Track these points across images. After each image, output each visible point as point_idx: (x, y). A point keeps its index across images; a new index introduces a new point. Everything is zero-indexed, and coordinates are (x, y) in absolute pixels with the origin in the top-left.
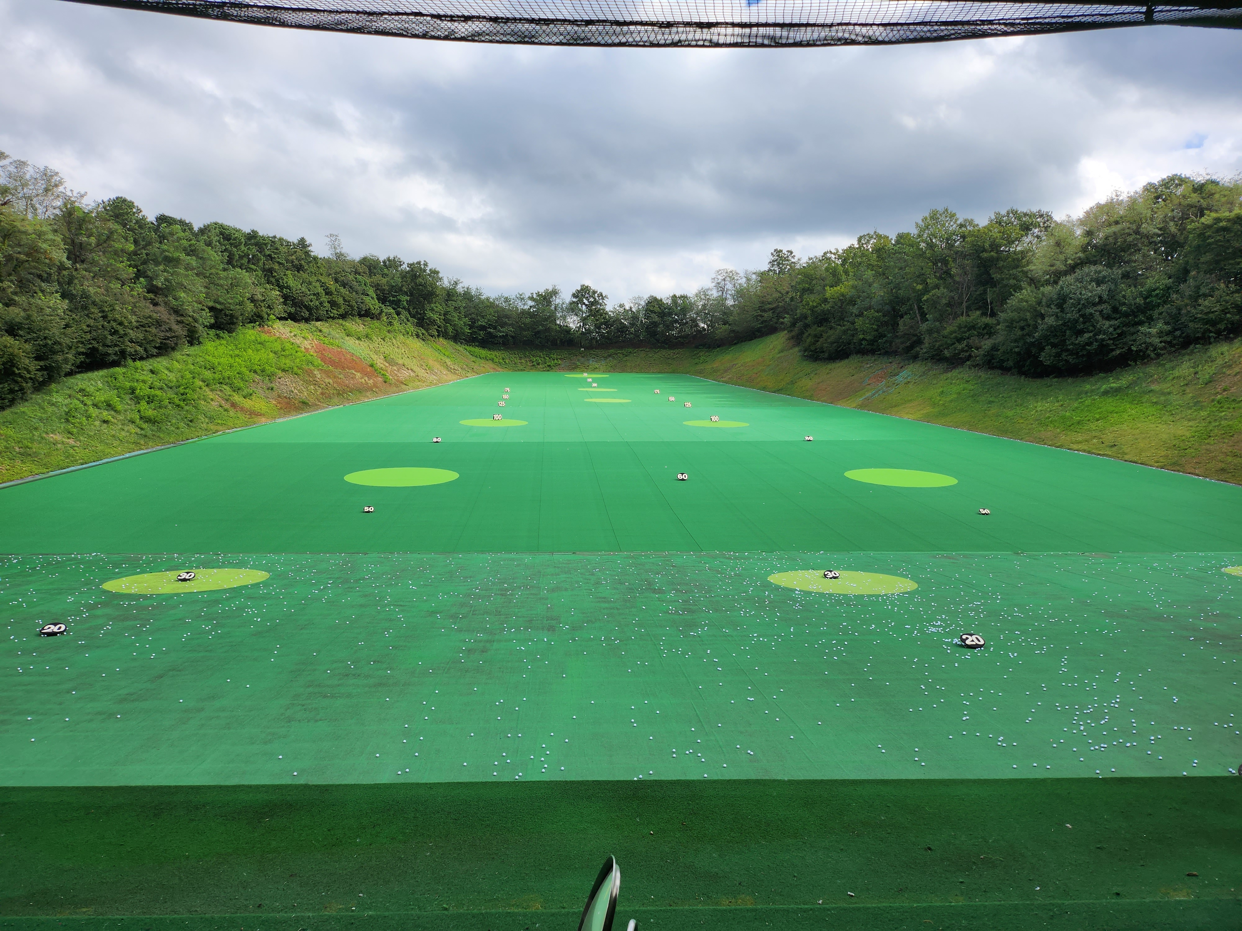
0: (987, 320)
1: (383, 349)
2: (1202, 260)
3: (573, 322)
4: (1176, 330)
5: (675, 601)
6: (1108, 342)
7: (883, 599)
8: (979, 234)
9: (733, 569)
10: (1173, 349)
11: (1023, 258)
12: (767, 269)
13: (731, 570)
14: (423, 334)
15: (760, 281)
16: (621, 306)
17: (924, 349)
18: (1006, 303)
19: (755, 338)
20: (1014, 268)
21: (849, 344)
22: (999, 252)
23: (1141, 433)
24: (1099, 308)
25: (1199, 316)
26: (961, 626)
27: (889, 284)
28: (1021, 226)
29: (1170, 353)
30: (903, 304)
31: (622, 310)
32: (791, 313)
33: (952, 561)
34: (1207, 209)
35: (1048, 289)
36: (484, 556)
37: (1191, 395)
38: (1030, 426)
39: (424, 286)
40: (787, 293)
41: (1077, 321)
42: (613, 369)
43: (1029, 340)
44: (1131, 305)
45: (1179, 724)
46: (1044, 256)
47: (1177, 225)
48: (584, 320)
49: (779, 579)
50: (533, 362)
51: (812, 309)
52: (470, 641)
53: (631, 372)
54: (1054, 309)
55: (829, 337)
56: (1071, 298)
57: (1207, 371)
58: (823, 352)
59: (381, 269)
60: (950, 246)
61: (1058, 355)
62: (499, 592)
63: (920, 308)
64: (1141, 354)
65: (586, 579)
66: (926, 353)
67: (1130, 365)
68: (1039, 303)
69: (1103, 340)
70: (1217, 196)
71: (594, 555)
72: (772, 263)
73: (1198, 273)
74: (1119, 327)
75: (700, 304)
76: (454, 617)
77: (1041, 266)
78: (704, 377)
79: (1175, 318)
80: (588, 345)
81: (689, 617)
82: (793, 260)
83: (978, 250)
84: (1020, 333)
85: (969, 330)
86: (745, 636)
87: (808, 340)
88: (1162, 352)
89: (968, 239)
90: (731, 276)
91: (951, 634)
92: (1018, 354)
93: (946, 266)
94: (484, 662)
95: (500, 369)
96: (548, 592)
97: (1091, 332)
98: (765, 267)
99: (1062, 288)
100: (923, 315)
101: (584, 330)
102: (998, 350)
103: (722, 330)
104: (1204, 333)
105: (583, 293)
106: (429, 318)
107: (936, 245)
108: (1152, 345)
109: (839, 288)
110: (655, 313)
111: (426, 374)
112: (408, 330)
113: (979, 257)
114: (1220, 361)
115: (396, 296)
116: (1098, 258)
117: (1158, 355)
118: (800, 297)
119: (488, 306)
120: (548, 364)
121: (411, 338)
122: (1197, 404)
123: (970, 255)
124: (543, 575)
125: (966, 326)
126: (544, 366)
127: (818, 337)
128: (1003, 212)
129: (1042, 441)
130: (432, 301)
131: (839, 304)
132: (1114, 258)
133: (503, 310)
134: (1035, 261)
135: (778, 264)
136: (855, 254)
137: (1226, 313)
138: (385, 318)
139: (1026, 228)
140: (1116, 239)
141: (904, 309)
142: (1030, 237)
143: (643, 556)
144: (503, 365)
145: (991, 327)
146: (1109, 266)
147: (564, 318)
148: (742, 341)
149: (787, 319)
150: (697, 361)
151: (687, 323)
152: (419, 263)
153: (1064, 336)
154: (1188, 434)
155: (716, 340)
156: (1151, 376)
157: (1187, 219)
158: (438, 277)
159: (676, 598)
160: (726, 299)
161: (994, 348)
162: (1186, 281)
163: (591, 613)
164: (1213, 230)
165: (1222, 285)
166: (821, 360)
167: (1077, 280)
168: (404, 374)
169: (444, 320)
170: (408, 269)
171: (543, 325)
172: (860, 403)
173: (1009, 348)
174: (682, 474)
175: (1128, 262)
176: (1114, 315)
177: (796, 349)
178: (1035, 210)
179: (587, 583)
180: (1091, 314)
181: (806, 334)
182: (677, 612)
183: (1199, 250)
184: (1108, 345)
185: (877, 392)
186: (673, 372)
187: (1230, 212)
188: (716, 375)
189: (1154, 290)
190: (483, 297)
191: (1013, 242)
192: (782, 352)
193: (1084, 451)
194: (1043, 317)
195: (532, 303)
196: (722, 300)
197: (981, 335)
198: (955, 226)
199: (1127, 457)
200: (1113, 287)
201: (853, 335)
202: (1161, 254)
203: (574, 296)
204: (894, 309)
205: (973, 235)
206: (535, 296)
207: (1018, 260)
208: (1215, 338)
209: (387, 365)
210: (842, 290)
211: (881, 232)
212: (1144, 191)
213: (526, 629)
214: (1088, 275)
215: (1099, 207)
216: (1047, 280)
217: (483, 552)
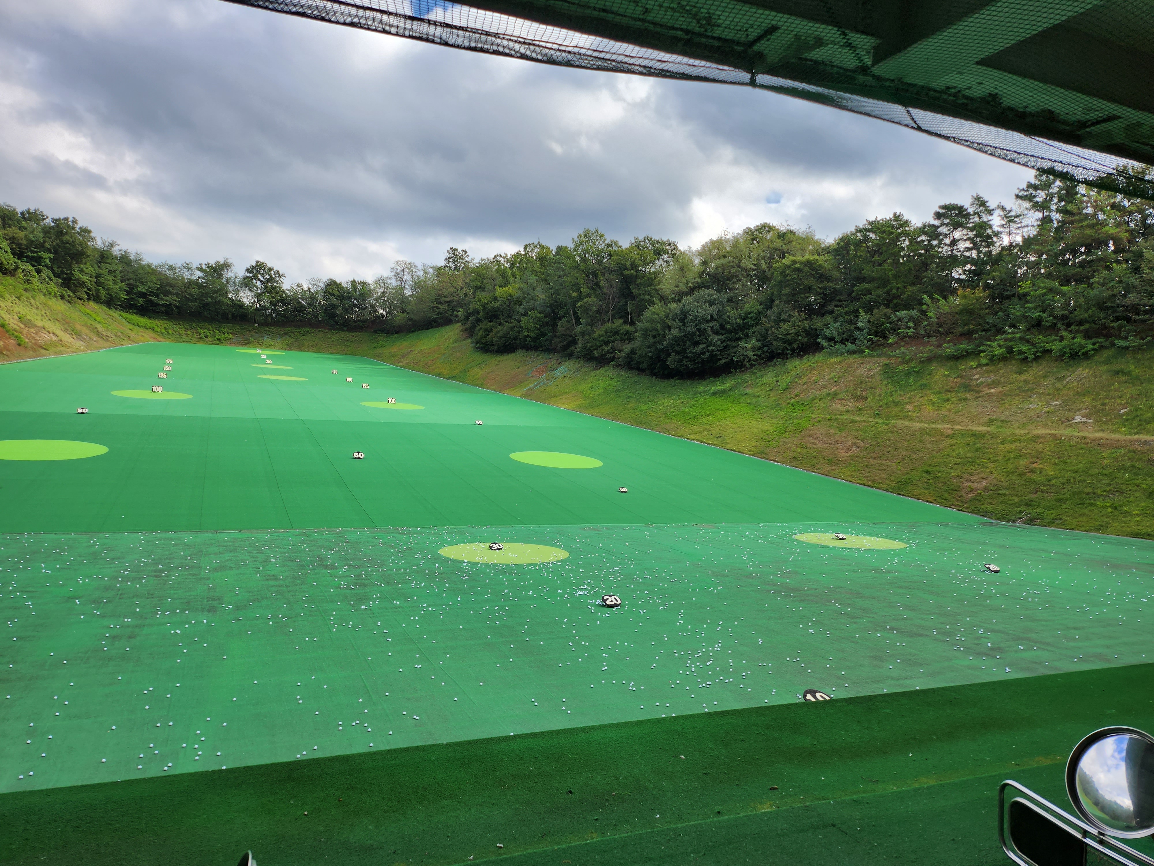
0: (628, 328)
1: (17, 309)
2: (783, 292)
3: (246, 298)
4: (764, 346)
5: (347, 576)
6: (717, 353)
7: (539, 567)
8: (622, 254)
9: (406, 543)
10: (762, 361)
11: (655, 278)
12: (443, 265)
13: (404, 545)
14: (69, 296)
15: (437, 276)
16: (299, 285)
17: (578, 348)
18: (642, 315)
19: (432, 327)
20: (648, 286)
21: (516, 339)
22: (637, 271)
23: (739, 427)
24: (711, 324)
25: (780, 336)
26: (603, 588)
27: (550, 289)
28: (654, 251)
29: (760, 364)
30: (561, 308)
31: (299, 290)
32: (465, 307)
33: (597, 532)
34: (787, 253)
35: (673, 306)
36: (136, 535)
37: (773, 398)
38: (659, 419)
39: (73, 244)
40: (462, 288)
41: (694, 334)
42: (290, 347)
43: (660, 347)
44: (733, 323)
45: (763, 661)
46: (671, 278)
47: (766, 263)
48: (258, 296)
49: (448, 552)
50: (200, 334)
51: (484, 306)
52: (115, 627)
53: (309, 351)
54: (678, 323)
55: (498, 332)
56: (690, 315)
57: (785, 380)
58: (493, 345)
59: (18, 221)
60: (600, 262)
61: (680, 361)
62: (153, 574)
63: (575, 313)
64: (740, 363)
65: (253, 557)
66: (579, 352)
67: (732, 372)
68: (667, 317)
69: (713, 351)
70: (794, 243)
71: (264, 533)
72: (448, 259)
73: (780, 302)
74: (724, 341)
75: (379, 291)
76: (97, 602)
77: (668, 286)
78: (382, 360)
79: (763, 337)
80: (262, 321)
81: (361, 591)
82: (467, 259)
83: (622, 268)
84: (652, 340)
85: (613, 335)
86: (415, 606)
87: (480, 334)
88: (755, 363)
89: (614, 257)
90: (410, 267)
91: (595, 596)
92: (651, 358)
93: (596, 279)
94: (131, 649)
95: (161, 339)
96: (209, 571)
97: (705, 343)
98: (442, 263)
99: (684, 305)
100: (578, 319)
101: (258, 306)
102: (635, 354)
103: (400, 318)
104: (783, 350)
105: (257, 269)
106: (77, 280)
107: (588, 260)
108: (748, 357)
109: (507, 288)
110: (334, 295)
111: (72, 339)
112: (50, 290)
113: (622, 274)
114: (793, 373)
115: (36, 252)
116: (710, 283)
117: (752, 366)
118: (473, 293)
119: (149, 273)
120: (217, 337)
121: (54, 299)
122: (778, 406)
123: (615, 271)
124: (205, 555)
125: (611, 332)
126: (212, 339)
127: (488, 331)
128: (641, 238)
129: (667, 431)
130: (82, 261)
131: (507, 303)
132: (722, 285)
133: (167, 278)
134: (664, 281)
135: (454, 262)
136: (521, 260)
137: (798, 336)
138: (21, 275)
139: (658, 253)
140: (724, 269)
141: (562, 312)
142: (661, 260)
143: (316, 532)
144: (165, 335)
145: (631, 334)
146: (719, 291)
147: (236, 292)
148: (419, 330)
149: (461, 313)
150: (375, 345)
151: (366, 308)
152: (66, 219)
153: (685, 345)
154: (772, 430)
155: (394, 327)
156: (747, 382)
157: (773, 259)
158: (90, 237)
159: (349, 574)
160: (404, 289)
161: (633, 352)
162: (771, 308)
163: (258, 591)
164: (791, 269)
165: (796, 314)
166: (491, 352)
167: (695, 300)
168: (45, 337)
169: (95, 283)
170: (52, 224)
171: (212, 298)
172: (524, 393)
173: (644, 353)
174: (359, 452)
175: (732, 289)
176: (721, 331)
177: (469, 341)
178: (665, 239)
179: (255, 561)
180: (705, 329)
181: (478, 328)
182: (348, 587)
183: (781, 285)
184: (716, 355)
185: (539, 384)
186: (352, 354)
187: (803, 257)
188: (392, 359)
189: (750, 313)
190: (143, 263)
191: (648, 264)
192: (456, 342)
193: (698, 440)
194: (669, 328)
195: (201, 274)
196: (399, 290)
197: (622, 340)
198: (603, 245)
199: (728, 447)
200: (721, 308)
201: (519, 332)
202: (755, 285)
203: (248, 270)
204: (553, 312)
205: (617, 255)
206: (204, 267)
207: (651, 279)
208: (791, 355)
209: (22, 326)
210: (510, 291)
211: (544, 243)
212: (744, 234)
213: (183, 611)
214: (703, 297)
215: (712, 242)
216: (673, 298)
217: (135, 532)
